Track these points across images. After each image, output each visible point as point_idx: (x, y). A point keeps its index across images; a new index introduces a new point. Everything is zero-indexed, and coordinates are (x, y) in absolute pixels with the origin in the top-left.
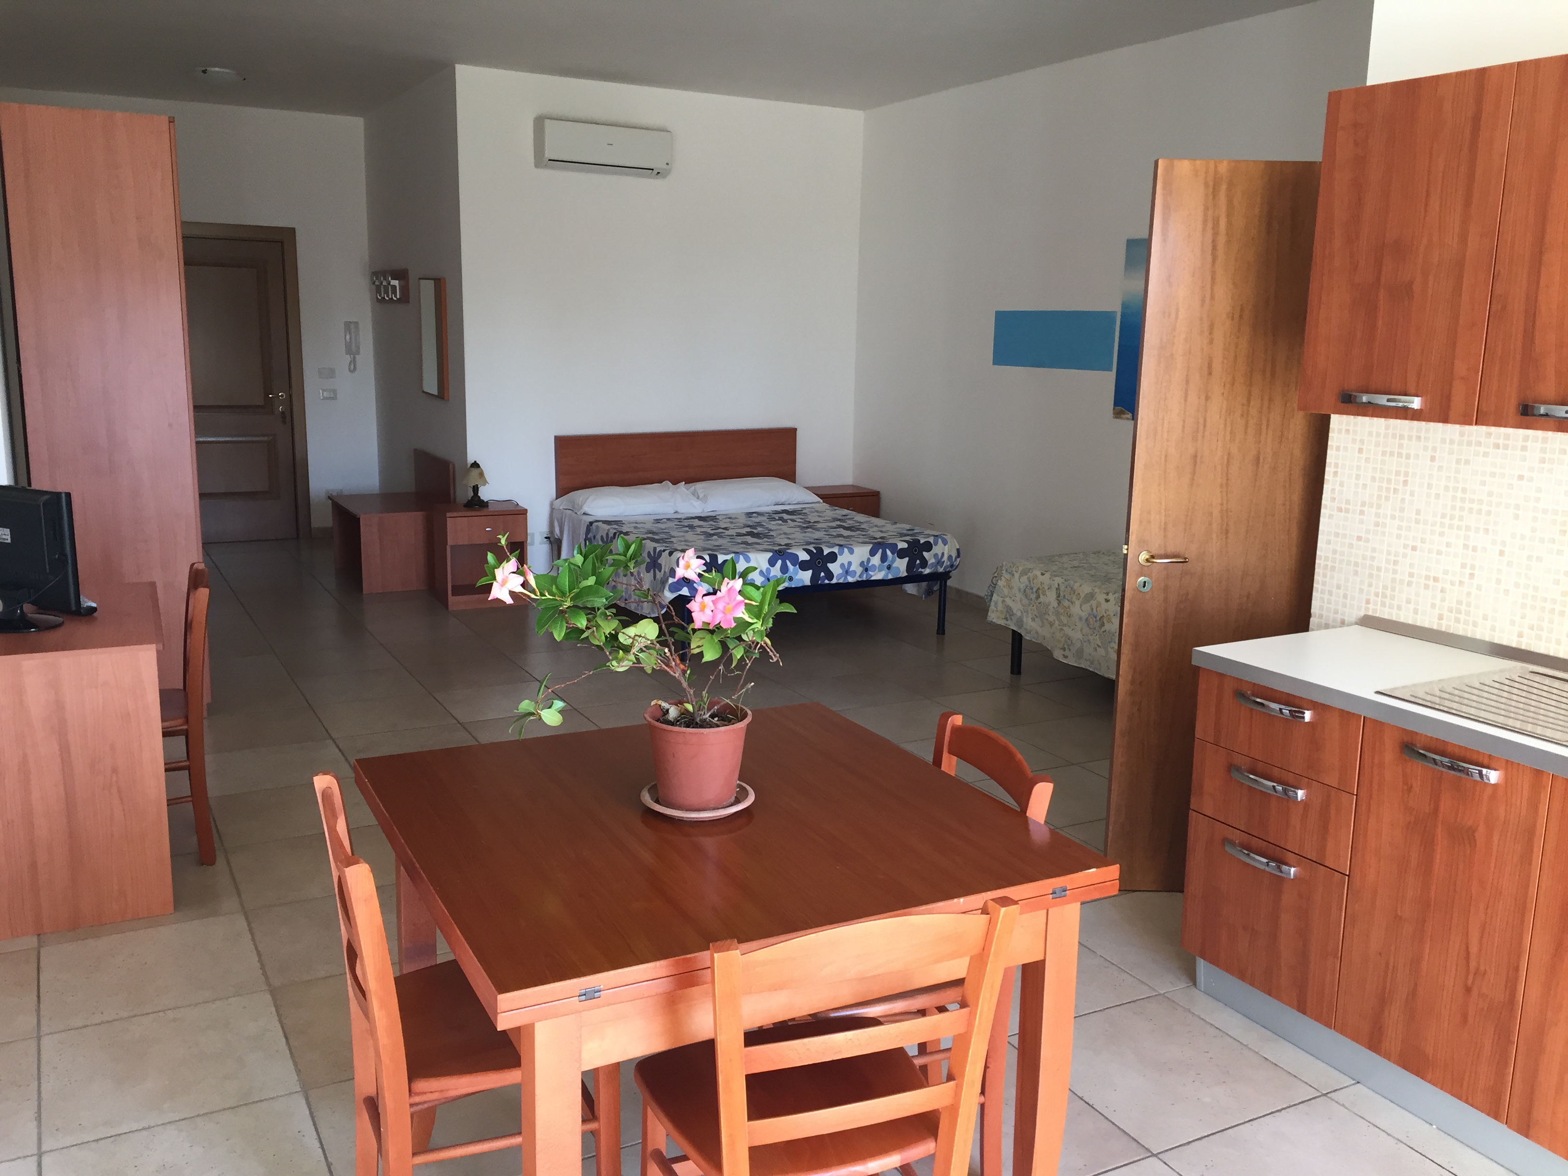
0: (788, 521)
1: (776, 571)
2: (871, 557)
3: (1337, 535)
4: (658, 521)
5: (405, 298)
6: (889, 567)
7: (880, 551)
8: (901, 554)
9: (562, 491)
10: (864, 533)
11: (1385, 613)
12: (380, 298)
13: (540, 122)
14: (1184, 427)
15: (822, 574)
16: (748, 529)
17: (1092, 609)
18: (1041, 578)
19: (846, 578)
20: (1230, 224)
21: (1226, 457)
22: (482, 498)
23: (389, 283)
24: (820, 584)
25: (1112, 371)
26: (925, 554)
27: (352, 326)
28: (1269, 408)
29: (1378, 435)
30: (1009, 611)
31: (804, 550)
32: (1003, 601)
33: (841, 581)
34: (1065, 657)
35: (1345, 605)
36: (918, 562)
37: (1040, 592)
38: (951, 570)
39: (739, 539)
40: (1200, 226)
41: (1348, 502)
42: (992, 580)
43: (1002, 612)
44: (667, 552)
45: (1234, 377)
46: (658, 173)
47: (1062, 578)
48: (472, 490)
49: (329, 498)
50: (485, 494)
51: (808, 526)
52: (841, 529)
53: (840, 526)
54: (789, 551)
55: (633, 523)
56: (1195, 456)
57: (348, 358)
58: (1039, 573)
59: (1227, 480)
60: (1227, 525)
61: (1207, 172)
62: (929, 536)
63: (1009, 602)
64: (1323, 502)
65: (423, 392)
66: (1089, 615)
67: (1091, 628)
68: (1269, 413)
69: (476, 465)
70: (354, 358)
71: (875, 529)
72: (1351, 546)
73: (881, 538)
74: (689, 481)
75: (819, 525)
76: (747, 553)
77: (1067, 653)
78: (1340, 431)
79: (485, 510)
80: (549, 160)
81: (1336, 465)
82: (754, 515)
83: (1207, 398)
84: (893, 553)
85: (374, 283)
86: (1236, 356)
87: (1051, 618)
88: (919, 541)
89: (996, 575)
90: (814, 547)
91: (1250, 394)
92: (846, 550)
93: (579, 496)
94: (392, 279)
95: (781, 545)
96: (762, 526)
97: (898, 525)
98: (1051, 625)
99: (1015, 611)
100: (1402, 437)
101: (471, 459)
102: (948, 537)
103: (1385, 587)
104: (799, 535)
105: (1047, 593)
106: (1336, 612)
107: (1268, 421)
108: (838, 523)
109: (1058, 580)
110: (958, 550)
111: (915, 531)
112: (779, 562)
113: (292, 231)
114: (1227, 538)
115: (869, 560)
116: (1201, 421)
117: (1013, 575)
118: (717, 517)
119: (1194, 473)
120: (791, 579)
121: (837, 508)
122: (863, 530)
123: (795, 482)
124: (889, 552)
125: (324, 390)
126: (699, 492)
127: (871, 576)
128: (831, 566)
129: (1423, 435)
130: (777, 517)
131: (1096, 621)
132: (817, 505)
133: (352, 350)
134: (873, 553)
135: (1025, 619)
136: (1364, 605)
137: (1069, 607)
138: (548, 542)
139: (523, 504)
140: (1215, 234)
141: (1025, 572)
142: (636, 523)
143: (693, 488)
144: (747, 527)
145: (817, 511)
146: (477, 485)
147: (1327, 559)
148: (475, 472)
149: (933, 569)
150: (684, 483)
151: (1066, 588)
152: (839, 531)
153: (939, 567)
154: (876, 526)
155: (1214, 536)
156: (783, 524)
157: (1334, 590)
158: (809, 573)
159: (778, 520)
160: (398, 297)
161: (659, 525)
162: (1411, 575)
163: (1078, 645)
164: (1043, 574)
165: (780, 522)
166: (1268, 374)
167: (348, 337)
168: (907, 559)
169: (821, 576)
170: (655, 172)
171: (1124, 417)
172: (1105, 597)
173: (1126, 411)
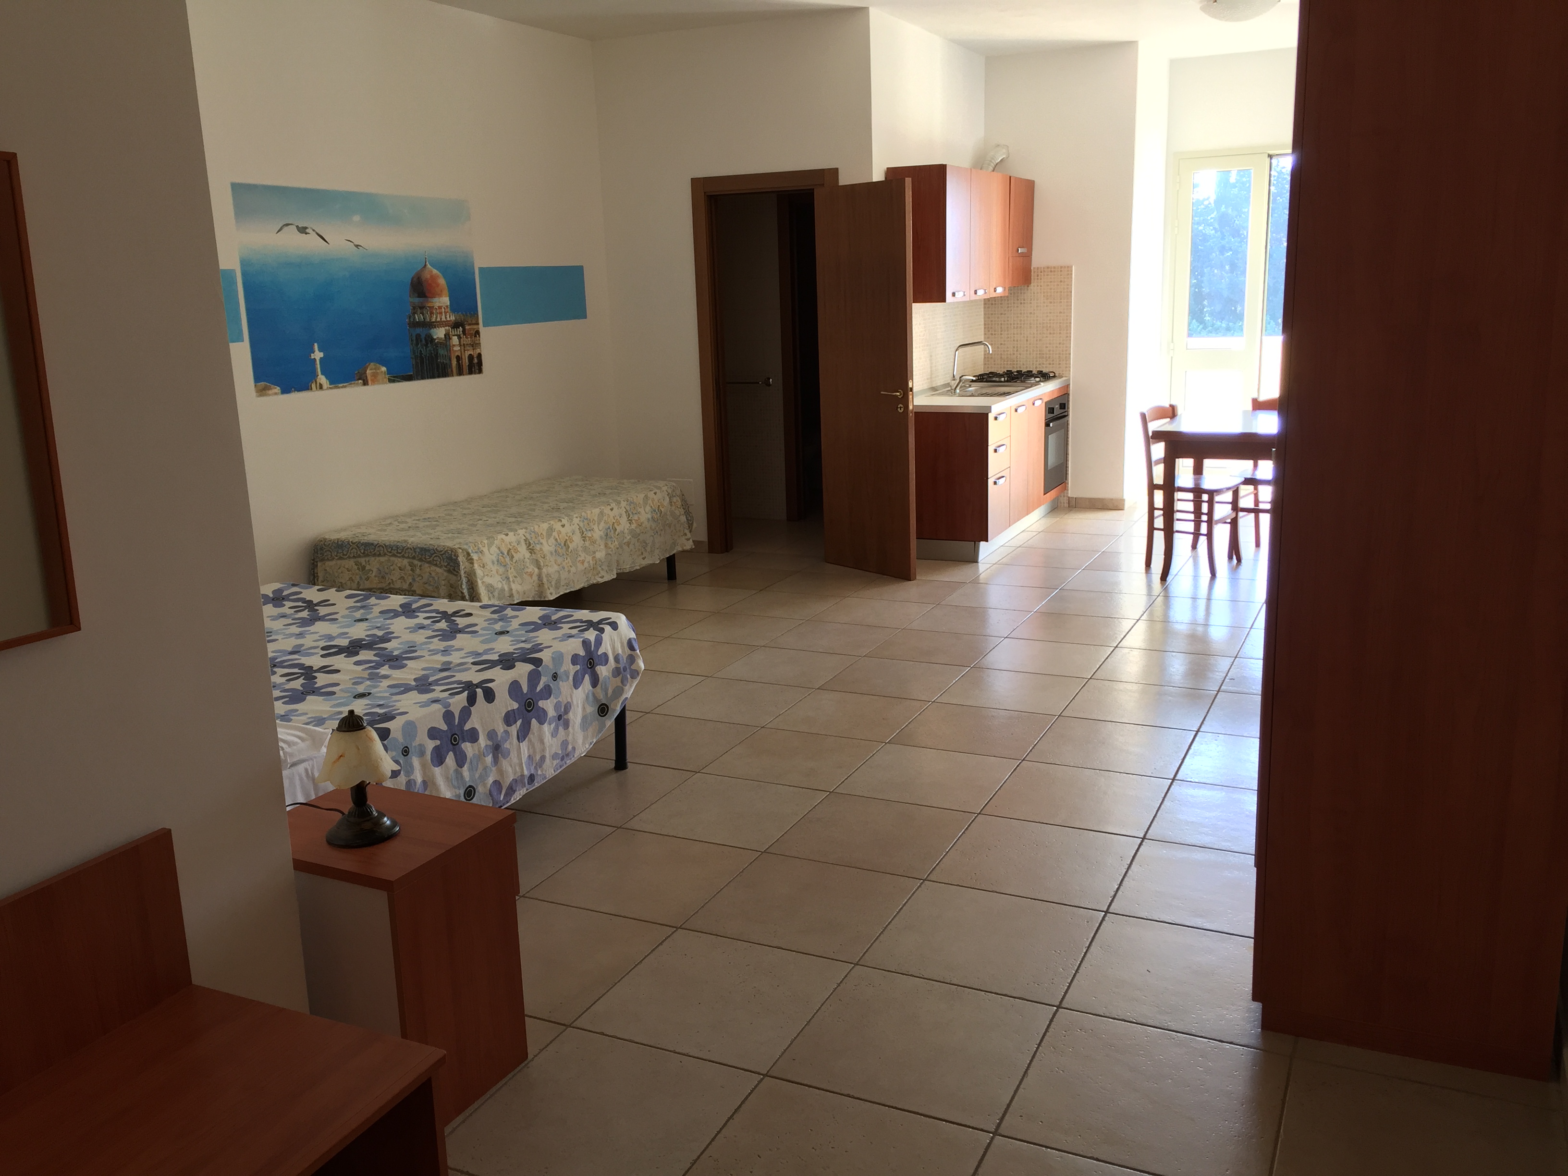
17: (556, 540)
25: (243, 341)
37: (512, 552)
47: (522, 529)
58: (503, 536)
66: (556, 546)
67: (561, 556)
77: (551, 590)
87: (531, 568)
98: (531, 575)
105: (518, 548)
109: (522, 532)
131: (562, 548)
137: (541, 549)
141: (490, 544)
151: (531, 534)
163: (557, 576)
171: (270, 392)
172: (560, 524)
173: (272, 386)
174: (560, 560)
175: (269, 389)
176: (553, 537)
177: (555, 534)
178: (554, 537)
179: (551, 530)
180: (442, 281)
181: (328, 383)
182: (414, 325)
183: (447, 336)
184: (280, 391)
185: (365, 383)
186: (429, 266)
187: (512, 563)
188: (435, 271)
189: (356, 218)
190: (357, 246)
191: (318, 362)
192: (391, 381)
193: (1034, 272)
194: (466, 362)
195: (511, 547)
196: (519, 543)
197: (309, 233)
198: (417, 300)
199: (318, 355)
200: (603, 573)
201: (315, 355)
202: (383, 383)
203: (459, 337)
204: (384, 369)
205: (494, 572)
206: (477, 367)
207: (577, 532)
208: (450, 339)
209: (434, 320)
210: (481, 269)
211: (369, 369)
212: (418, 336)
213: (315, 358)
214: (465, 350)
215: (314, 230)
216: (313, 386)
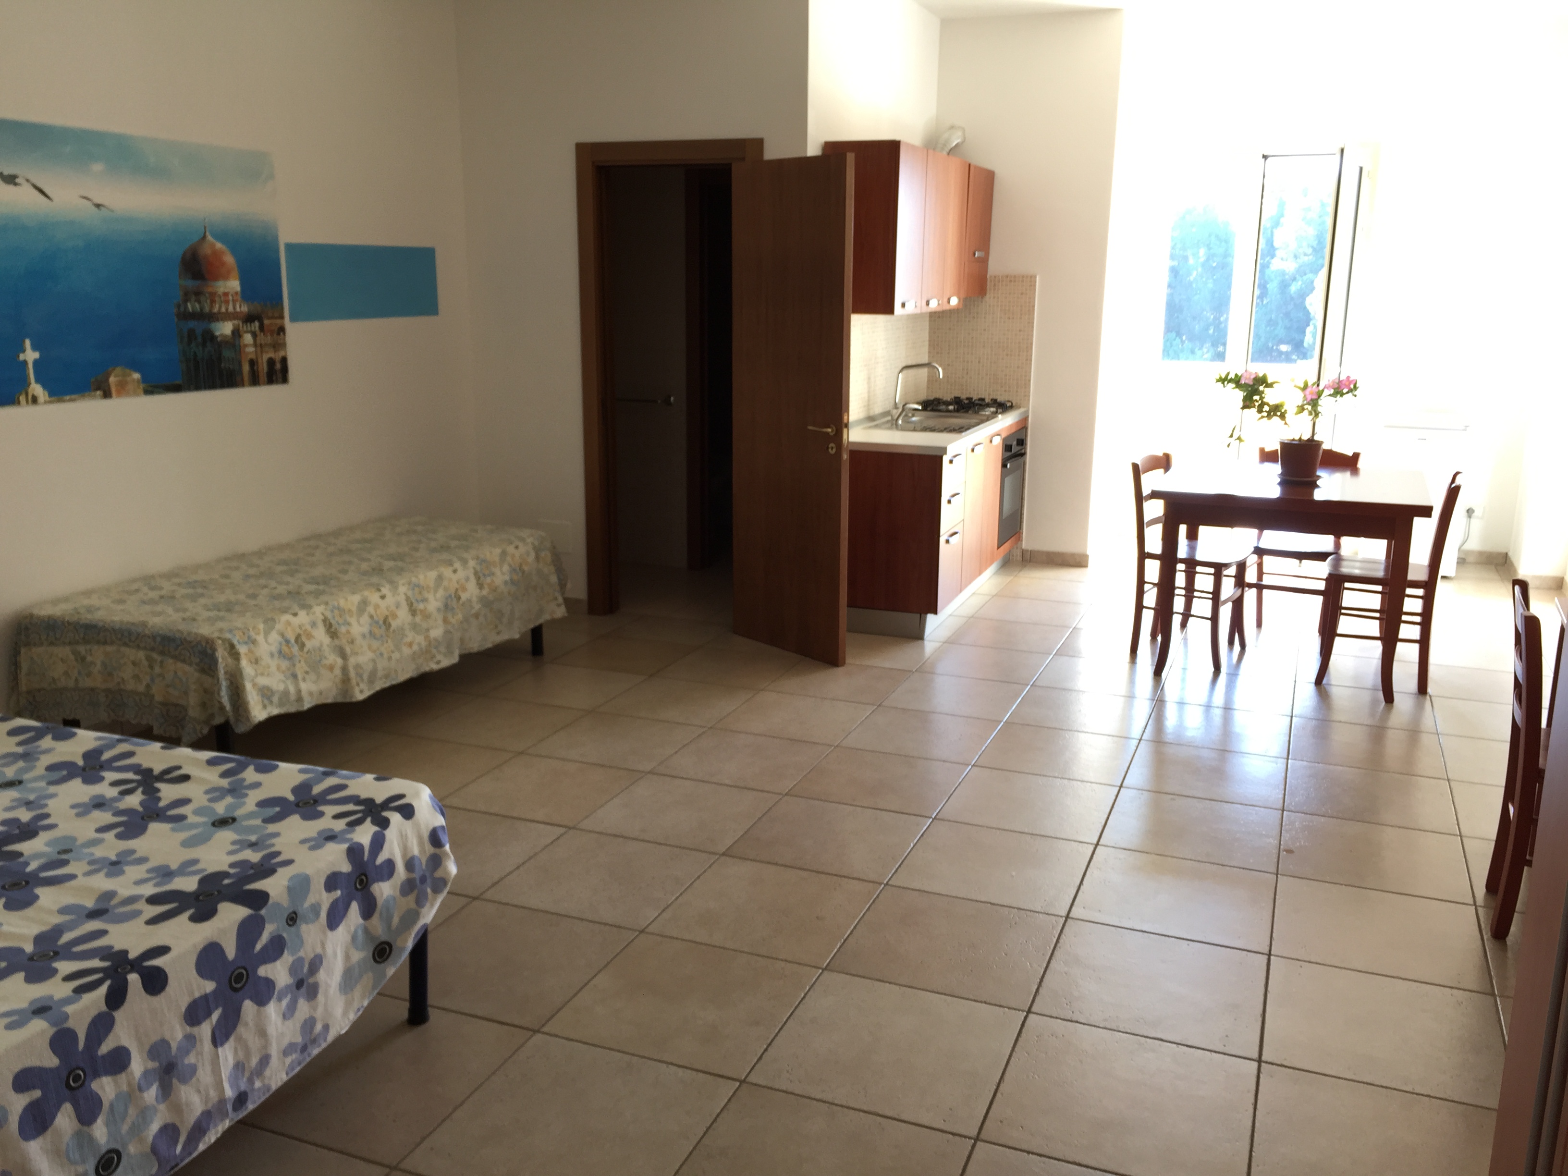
43: (262, 701)
66: (371, 625)
98: (331, 668)
99: (277, 688)
105: (315, 633)
131: (381, 627)
172: (378, 594)
174: (375, 644)
176: (367, 613)
177: (371, 609)
178: (369, 613)
179: (364, 603)
180: (229, 259)
181: (47, 394)
182: (185, 316)
183: (236, 333)
185: (107, 395)
186: (209, 237)
187: (301, 653)
188: (219, 245)
189: (98, 167)
190: (98, 206)
191: (30, 366)
192: (149, 391)
193: (991, 281)
194: (263, 367)
195: (301, 632)
196: (314, 624)
197: (20, 185)
198: (190, 284)
199: (30, 355)
200: (439, 657)
201: (26, 356)
202: (135, 394)
203: (254, 335)
204: (136, 376)
205: (273, 668)
206: (280, 375)
207: (404, 604)
208: (240, 336)
209: (216, 310)
210: (289, 247)
211: (113, 375)
212: (191, 334)
213: (25, 360)
214: (262, 353)
215: (28, 181)
216: (22, 398)
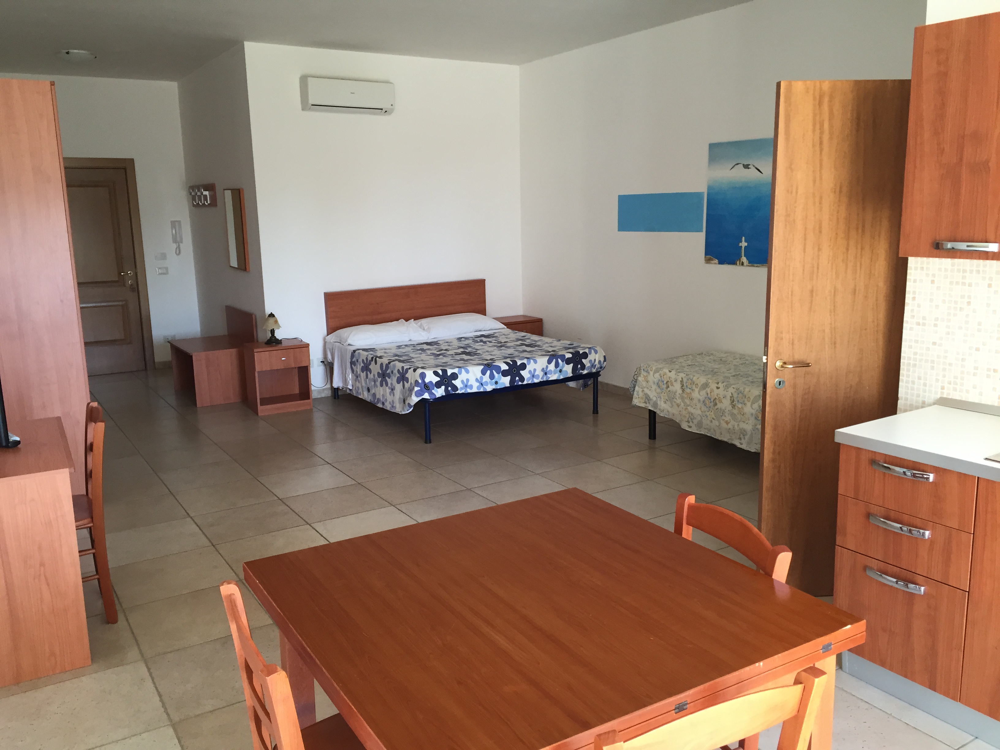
0: (487, 342)
1: (486, 378)
2: (548, 365)
3: (917, 342)
4: (399, 347)
5: (214, 203)
6: (561, 371)
7: (554, 360)
8: (568, 362)
9: (331, 330)
10: (540, 348)
11: (956, 396)
12: (195, 204)
13: (304, 80)
14: (803, 270)
15: (517, 378)
16: (462, 350)
17: (707, 394)
18: (669, 374)
19: (533, 380)
20: (831, 126)
21: (833, 291)
22: (277, 338)
23: (202, 194)
24: (516, 385)
25: (702, 232)
26: (584, 360)
27: (177, 224)
28: (861, 255)
29: (946, 270)
30: (647, 399)
31: (505, 362)
32: (643, 391)
33: (530, 382)
34: (690, 427)
35: (925, 391)
36: (579, 366)
37: (669, 384)
38: (600, 370)
39: (458, 357)
40: (810, 127)
41: (924, 318)
42: (634, 377)
43: (642, 398)
44: (412, 369)
45: (837, 234)
46: (386, 111)
47: (684, 374)
48: (270, 332)
49: (168, 342)
50: (279, 335)
51: (501, 345)
52: (524, 346)
53: (522, 345)
54: (494, 364)
55: (382, 349)
56: (812, 291)
57: (175, 246)
58: (667, 371)
59: (834, 306)
60: (835, 338)
61: (814, 90)
62: (585, 348)
63: (646, 391)
64: (905, 319)
65: (231, 267)
66: (706, 398)
67: (707, 407)
68: (861, 258)
69: (272, 315)
70: (179, 246)
71: (547, 345)
72: (928, 349)
73: (553, 351)
74: (416, 318)
75: (508, 344)
76: (467, 367)
77: (691, 424)
78: (916, 269)
79: (280, 345)
80: (312, 105)
81: (914, 293)
82: (463, 339)
83: (819, 250)
84: (563, 361)
85: (191, 194)
86: (838, 219)
87: (679, 401)
88: (579, 352)
89: (636, 373)
90: (511, 360)
91: (848, 245)
92: (532, 361)
93: (344, 332)
94: (203, 191)
95: (488, 360)
96: (470, 347)
97: (562, 342)
98: (678, 405)
99: (651, 397)
100: (964, 271)
101: (268, 311)
102: (598, 349)
103: (955, 377)
104: (497, 353)
105: (675, 384)
106: (918, 396)
107: (861, 264)
108: (520, 342)
109: (682, 375)
110: (605, 357)
111: (574, 345)
112: (488, 372)
113: (132, 160)
114: (835, 347)
115: (547, 367)
116: (816, 266)
117: (649, 373)
118: (439, 342)
119: (811, 302)
120: (496, 383)
121: (517, 331)
122: (539, 346)
123: (485, 315)
124: (560, 361)
125: (159, 268)
126: (425, 325)
127: (549, 378)
128: (522, 373)
129: (981, 269)
130: (478, 339)
131: (711, 402)
132: (505, 330)
133: (178, 240)
134: (549, 362)
135: (659, 403)
136: (940, 390)
137: (691, 393)
138: (323, 365)
139: (306, 340)
140: (822, 133)
141: (656, 371)
142: (385, 349)
143: (420, 323)
144: (461, 348)
145: (504, 335)
146: (274, 329)
147: (909, 358)
148: (271, 320)
149: (589, 370)
150: (413, 320)
151: (688, 380)
152: (524, 348)
153: (593, 368)
154: (547, 343)
155: (827, 347)
156: (484, 344)
157: (916, 380)
158: (509, 378)
159: (480, 342)
160: (209, 202)
161: (401, 350)
162: (976, 368)
163: (699, 418)
164: (670, 372)
165: (482, 343)
166: (860, 231)
167: (174, 231)
168: (572, 365)
169: (516, 379)
170: (384, 111)
171: (712, 262)
172: (717, 385)
173: (714, 259)
175: (712, 260)
176: (705, 391)
178: (707, 391)
181: (748, 262)
184: (718, 262)
191: (743, 249)
197: (750, 168)
199: (744, 244)
201: (742, 244)
213: (741, 246)
215: (754, 166)
216: (738, 262)
